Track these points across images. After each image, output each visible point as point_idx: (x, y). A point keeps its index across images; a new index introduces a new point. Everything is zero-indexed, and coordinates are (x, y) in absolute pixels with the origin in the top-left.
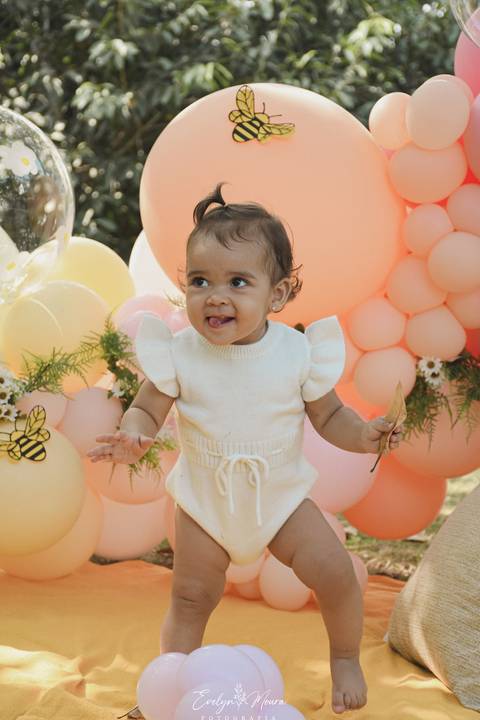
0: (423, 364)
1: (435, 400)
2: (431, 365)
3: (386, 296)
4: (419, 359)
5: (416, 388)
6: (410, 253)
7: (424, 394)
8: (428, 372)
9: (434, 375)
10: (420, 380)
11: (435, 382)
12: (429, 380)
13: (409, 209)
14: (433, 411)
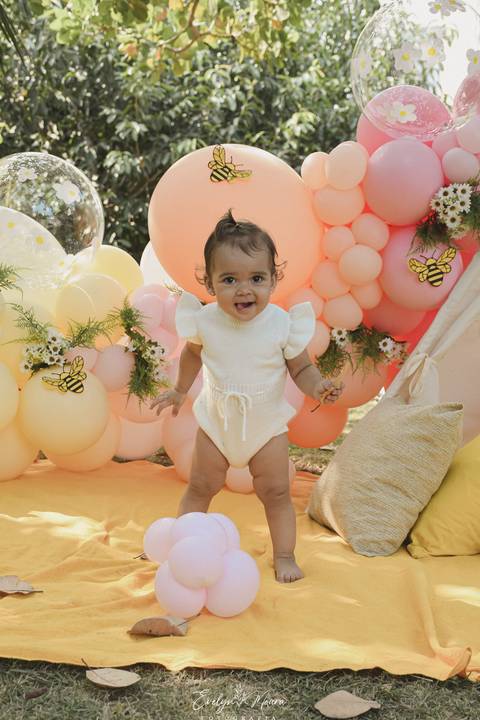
0: (335, 333)
1: (342, 356)
2: (340, 333)
3: (311, 287)
4: (332, 329)
5: (329, 348)
6: (327, 258)
7: (335, 352)
8: (338, 337)
9: (342, 340)
10: (332, 342)
11: (342, 344)
12: (338, 342)
13: (326, 230)
14: (341, 363)
